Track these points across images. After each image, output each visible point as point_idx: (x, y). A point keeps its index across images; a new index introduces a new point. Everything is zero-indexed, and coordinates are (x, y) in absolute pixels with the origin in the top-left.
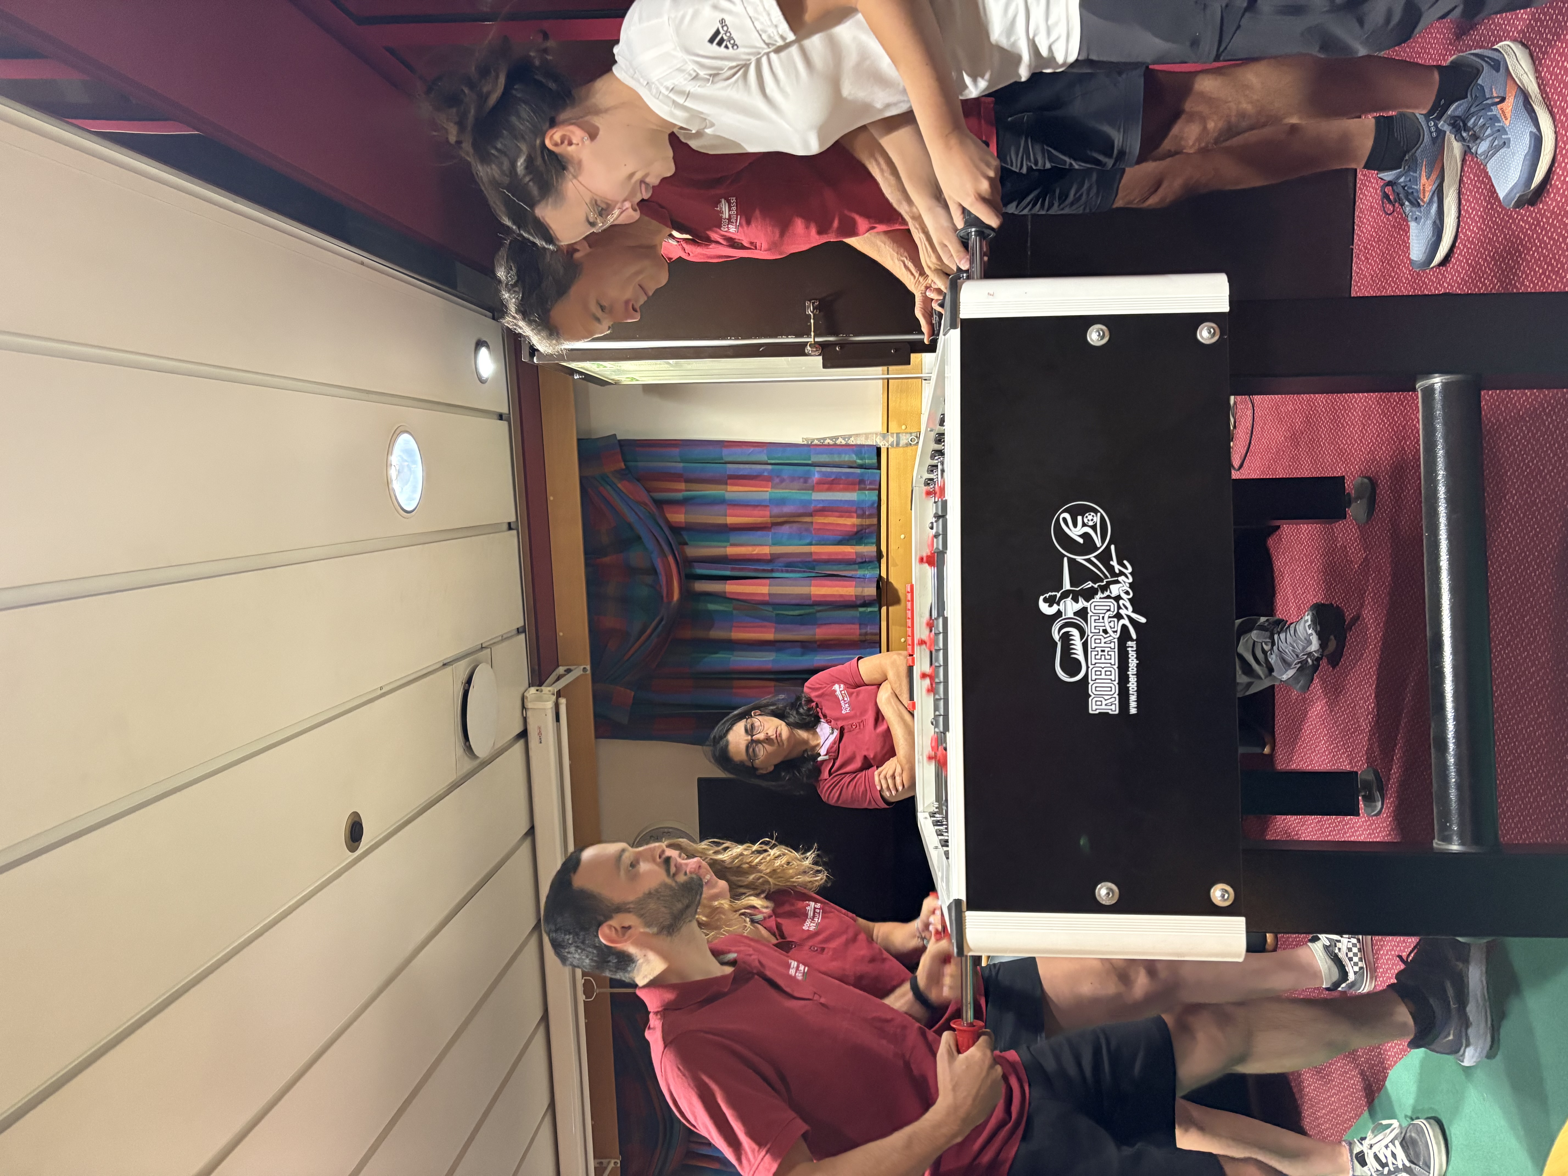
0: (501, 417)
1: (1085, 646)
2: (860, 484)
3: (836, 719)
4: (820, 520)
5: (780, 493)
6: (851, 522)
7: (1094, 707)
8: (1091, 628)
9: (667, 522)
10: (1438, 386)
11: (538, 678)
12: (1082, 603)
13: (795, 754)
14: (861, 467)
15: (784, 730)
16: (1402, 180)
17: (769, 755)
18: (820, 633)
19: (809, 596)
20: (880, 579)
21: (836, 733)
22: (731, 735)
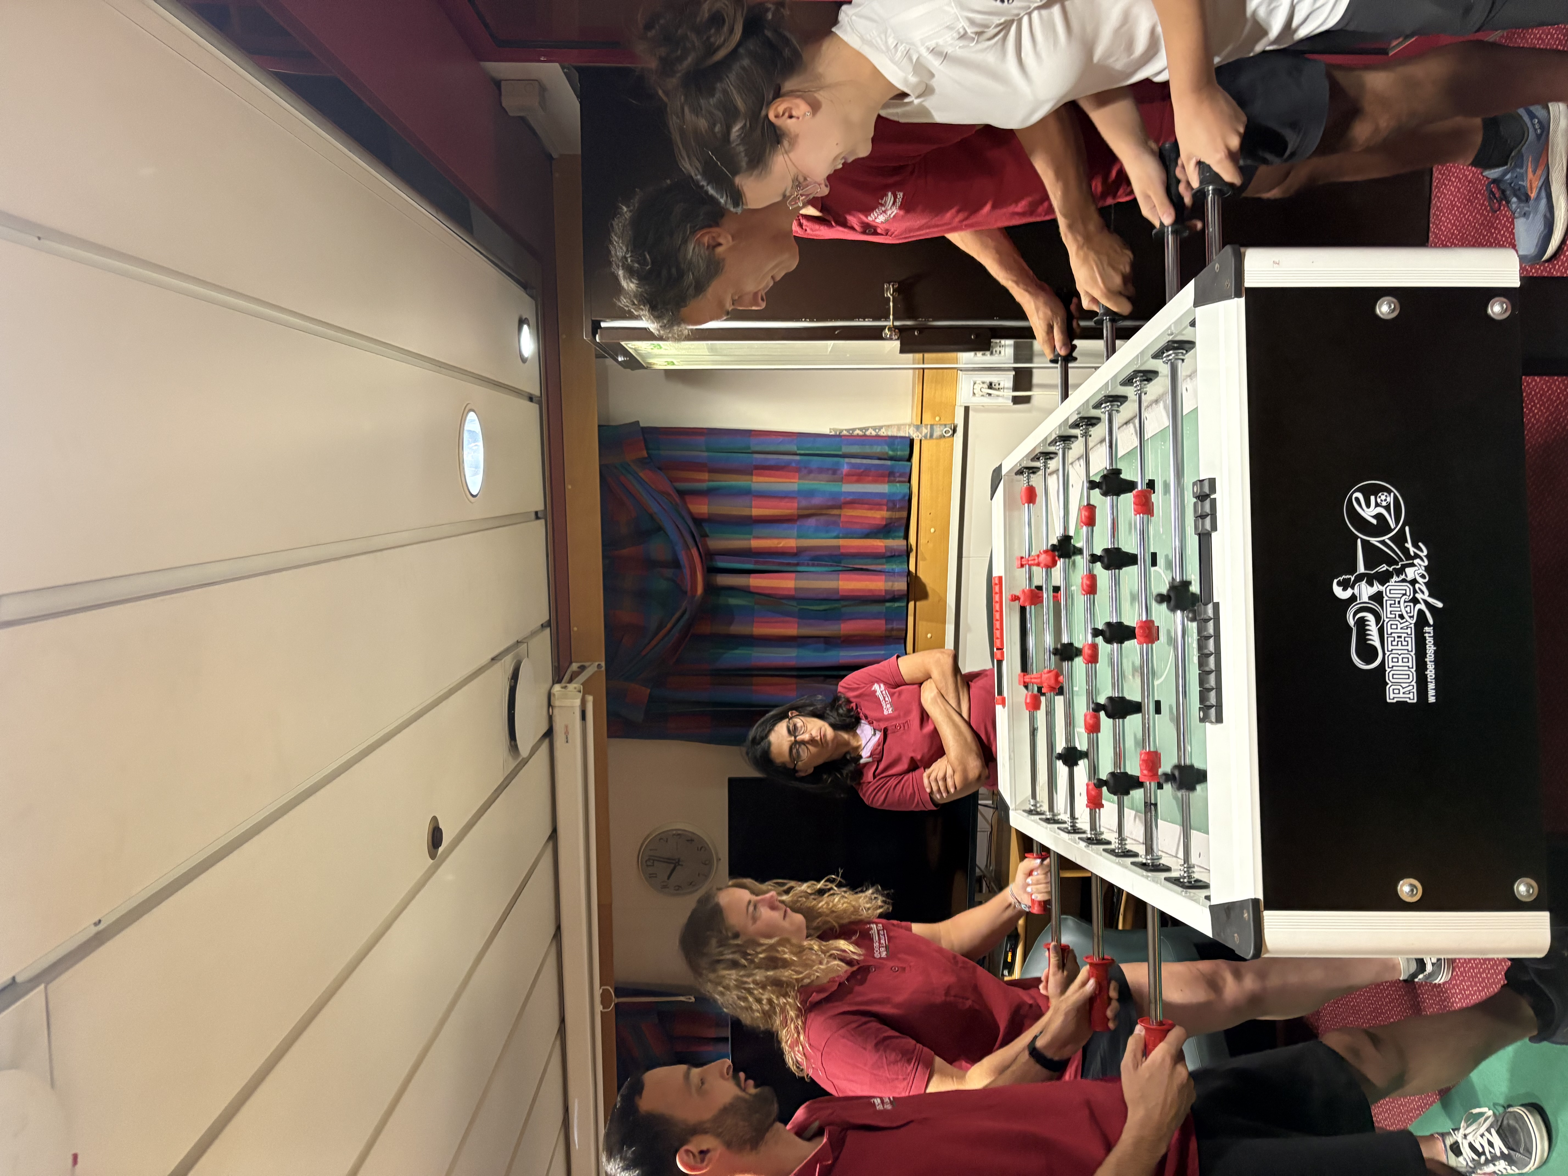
0: (531, 399)
1: (1381, 631)
2: (889, 476)
3: (878, 720)
4: (848, 512)
5: (809, 484)
6: (880, 515)
7: (1393, 695)
8: (1388, 612)
9: (690, 513)
11: (562, 675)
12: (1377, 587)
13: (836, 756)
14: (891, 458)
15: (829, 732)
16: (1508, 176)
17: (813, 757)
18: (847, 630)
19: (837, 591)
20: (909, 573)
21: (879, 735)
22: (773, 737)
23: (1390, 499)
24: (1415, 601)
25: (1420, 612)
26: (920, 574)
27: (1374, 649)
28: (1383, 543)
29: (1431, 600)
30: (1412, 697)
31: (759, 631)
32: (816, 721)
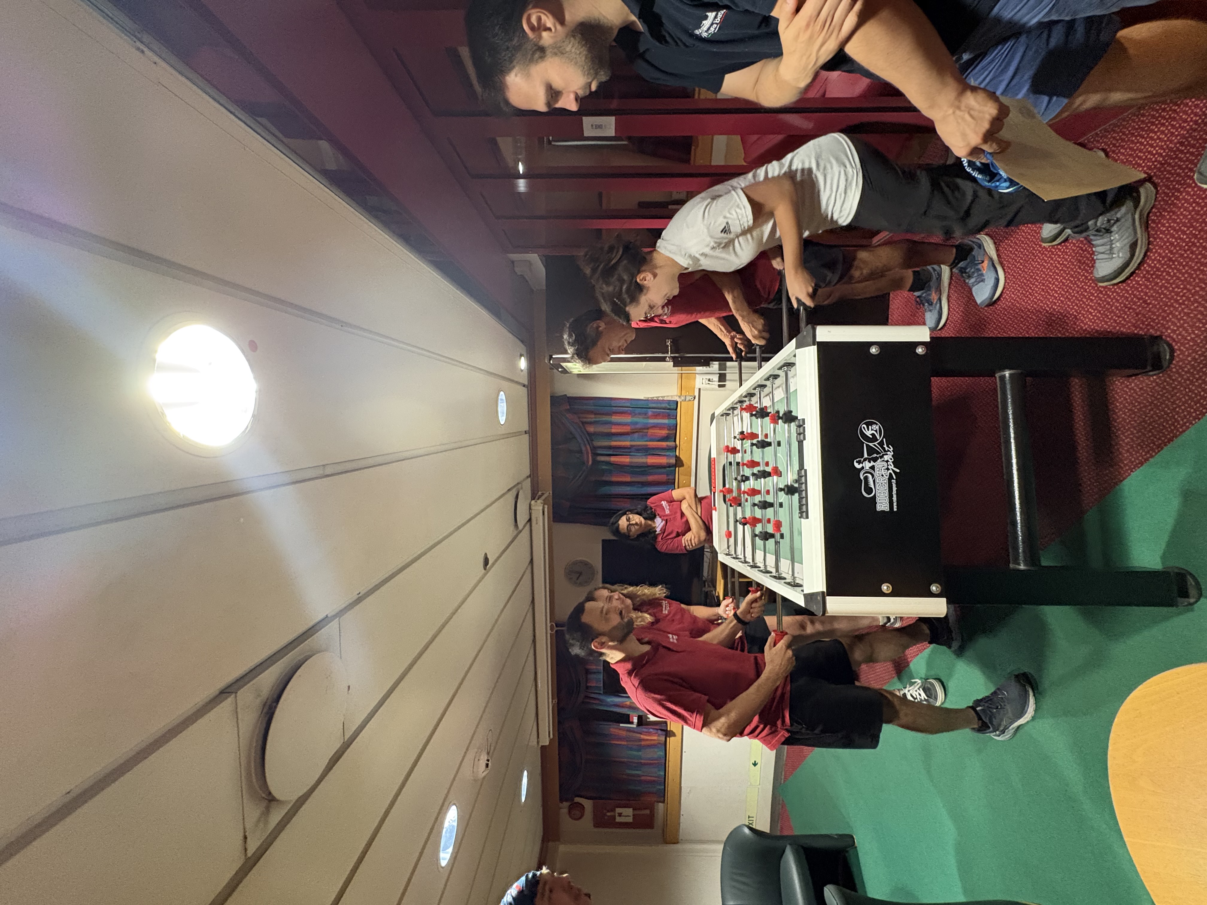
0: (524, 386)
1: (874, 481)
2: (668, 416)
3: (664, 516)
4: (651, 431)
5: (635, 419)
6: (664, 432)
7: (879, 508)
8: (877, 473)
9: (587, 432)
10: (1007, 375)
11: (533, 498)
12: (872, 463)
13: (646, 530)
14: (669, 409)
15: (643, 521)
16: (924, 295)
17: (637, 530)
18: (650, 478)
19: (647, 463)
20: (676, 456)
21: (664, 522)
22: (620, 522)
23: (878, 427)
24: (888, 469)
25: (890, 474)
26: (681, 456)
27: (871, 488)
28: (875, 445)
29: (895, 469)
30: (887, 509)
31: (614, 479)
32: (638, 516)
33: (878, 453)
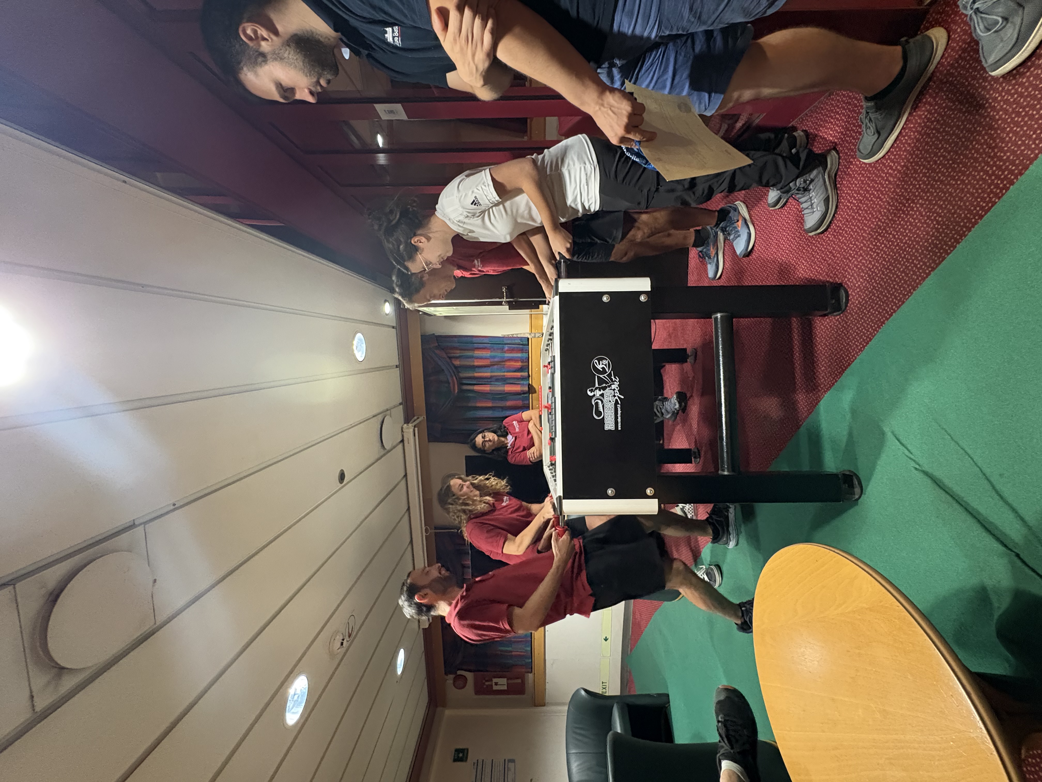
0: (393, 327)
1: (603, 406)
2: (522, 351)
3: (514, 434)
4: (508, 363)
5: (493, 354)
6: (519, 364)
7: (607, 428)
8: (605, 400)
9: (453, 364)
10: (719, 317)
11: (407, 421)
12: (602, 392)
13: (499, 446)
14: (522, 345)
15: (496, 438)
16: (705, 250)
17: (490, 446)
18: (509, 403)
19: (504, 391)
20: (529, 384)
21: (514, 438)
22: (477, 439)
23: (607, 362)
24: (614, 396)
25: (616, 400)
26: (533, 385)
27: (601, 412)
28: (604, 377)
29: (620, 396)
30: (613, 428)
31: (479, 405)
32: (493, 434)
33: (607, 383)
